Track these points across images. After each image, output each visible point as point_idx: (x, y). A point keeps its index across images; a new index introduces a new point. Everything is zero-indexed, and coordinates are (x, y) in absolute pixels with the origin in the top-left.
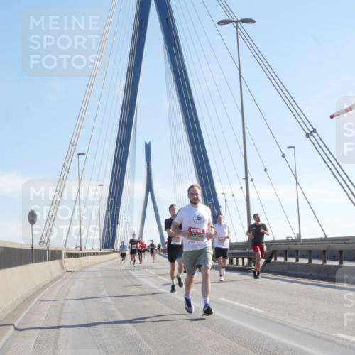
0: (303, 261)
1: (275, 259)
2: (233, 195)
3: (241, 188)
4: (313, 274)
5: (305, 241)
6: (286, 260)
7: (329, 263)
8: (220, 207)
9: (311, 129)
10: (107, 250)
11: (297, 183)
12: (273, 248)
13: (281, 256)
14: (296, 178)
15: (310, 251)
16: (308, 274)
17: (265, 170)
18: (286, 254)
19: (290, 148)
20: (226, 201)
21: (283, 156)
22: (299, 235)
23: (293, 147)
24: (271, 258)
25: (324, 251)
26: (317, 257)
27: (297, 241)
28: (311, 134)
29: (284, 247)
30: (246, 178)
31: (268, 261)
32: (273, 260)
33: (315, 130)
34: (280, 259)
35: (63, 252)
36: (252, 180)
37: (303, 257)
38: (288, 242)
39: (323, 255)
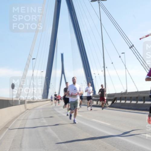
0: (128, 102)
1: (116, 102)
2: (99, 74)
3: (102, 71)
4: (132, 108)
5: (129, 93)
6: (121, 102)
7: (139, 102)
8: (93, 79)
9: (132, 45)
10: (45, 100)
11: (126, 68)
12: (115, 96)
13: (119, 100)
14: (125, 66)
15: (131, 97)
16: (130, 107)
17: (112, 63)
18: (121, 99)
19: (122, 53)
20: (95, 77)
21: (120, 57)
22: (126, 90)
23: (124, 53)
24: (114, 101)
25: (137, 97)
26: (134, 100)
27: (126, 93)
28: (132, 47)
29: (120, 96)
30: (104, 67)
31: (113, 103)
32: (115, 102)
33: (133, 46)
34: (118, 101)
35: (26, 101)
36: (107, 67)
37: (128, 100)
38: (122, 94)
39: (137, 99)
